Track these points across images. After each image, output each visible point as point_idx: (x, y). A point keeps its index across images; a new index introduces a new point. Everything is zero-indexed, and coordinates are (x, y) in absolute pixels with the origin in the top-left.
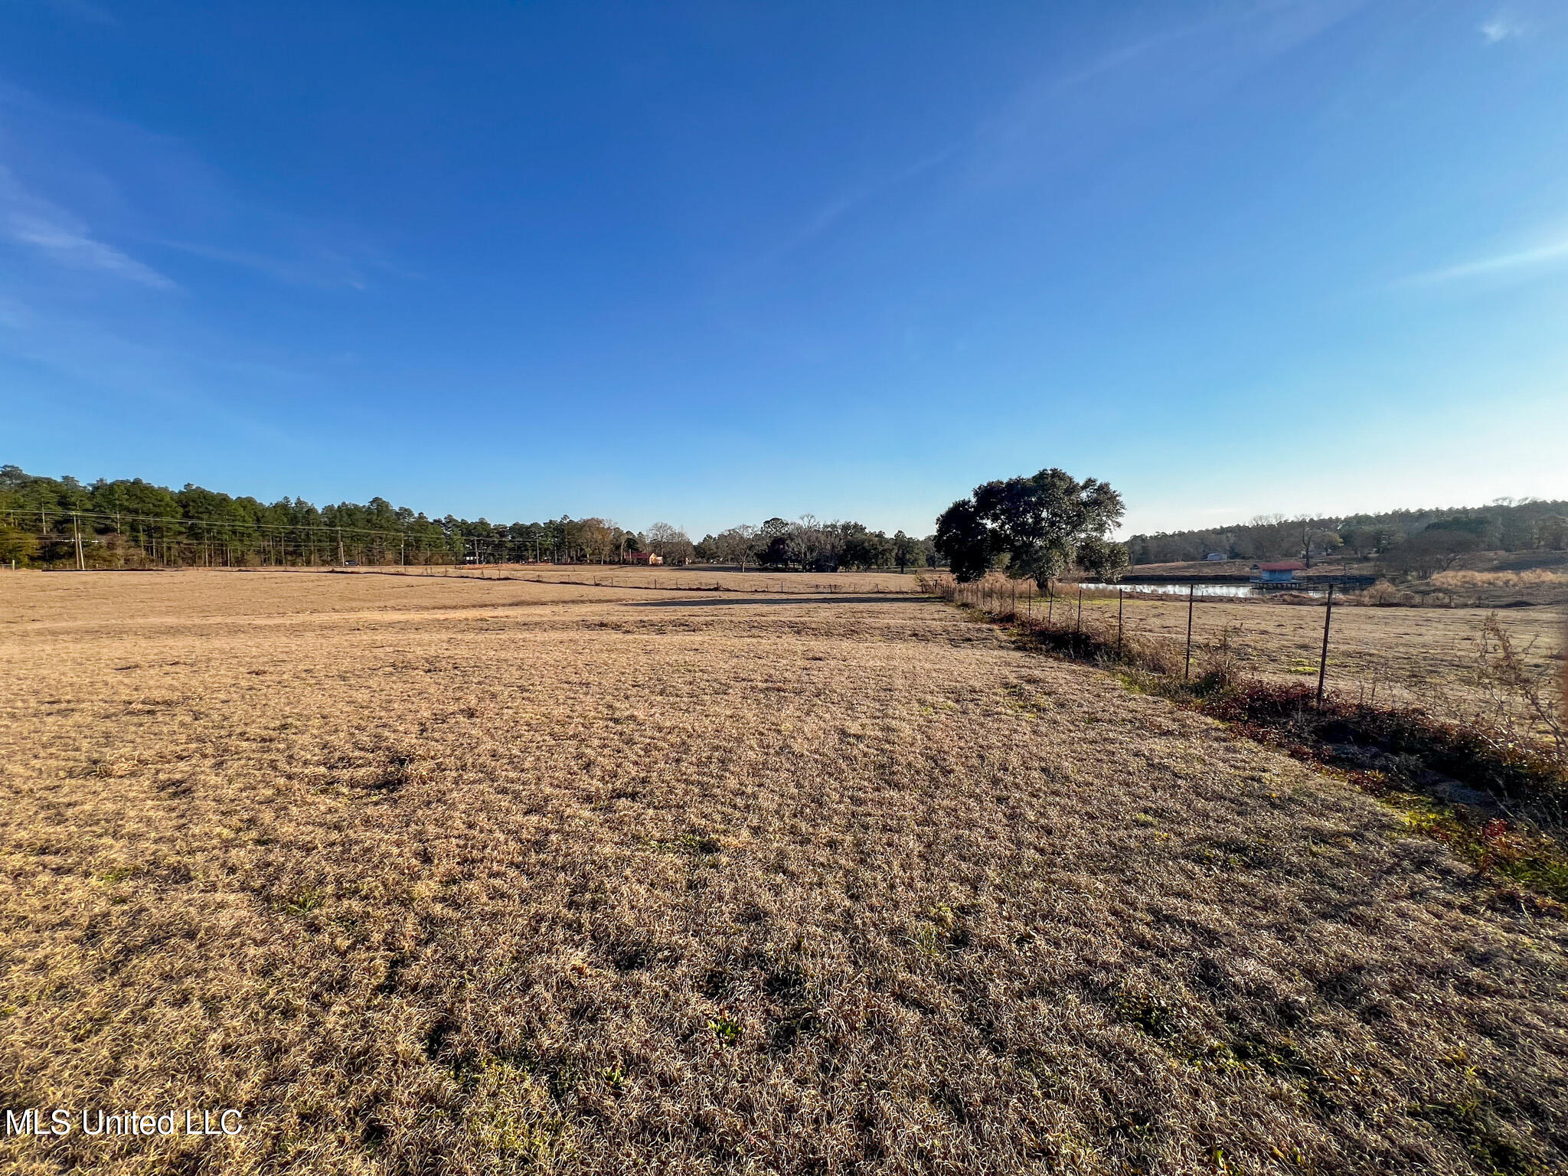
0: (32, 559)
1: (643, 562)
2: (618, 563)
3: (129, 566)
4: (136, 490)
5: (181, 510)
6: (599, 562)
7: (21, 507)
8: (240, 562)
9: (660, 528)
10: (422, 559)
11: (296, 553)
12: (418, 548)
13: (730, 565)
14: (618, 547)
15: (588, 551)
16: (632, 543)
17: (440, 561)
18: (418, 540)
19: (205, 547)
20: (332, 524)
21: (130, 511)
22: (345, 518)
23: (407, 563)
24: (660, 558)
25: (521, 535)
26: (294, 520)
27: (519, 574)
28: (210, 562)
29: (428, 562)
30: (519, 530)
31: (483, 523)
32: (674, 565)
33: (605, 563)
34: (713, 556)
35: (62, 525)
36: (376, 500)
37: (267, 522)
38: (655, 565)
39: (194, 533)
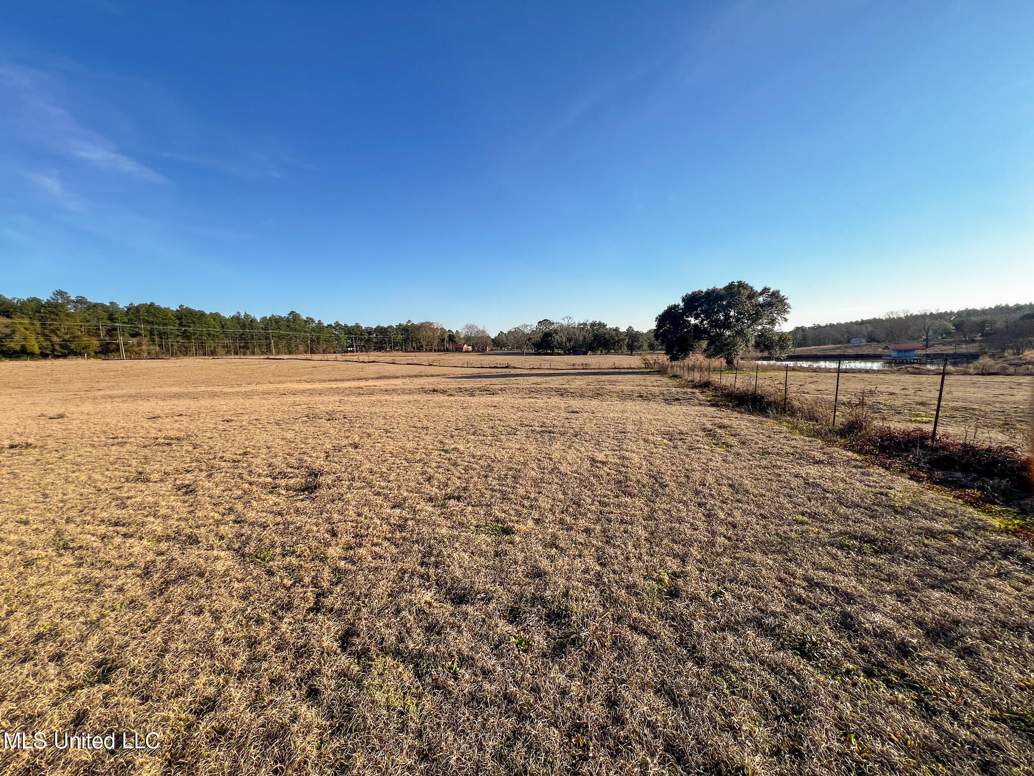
0: (96, 353)
1: (459, 350)
2: (444, 351)
3: (151, 356)
4: (151, 309)
5: (178, 322)
6: (431, 351)
7: (88, 321)
8: (213, 353)
9: (469, 327)
10: (321, 350)
11: (246, 347)
12: (318, 343)
13: (516, 351)
14: (443, 341)
15: (424, 343)
16: (452, 338)
17: (332, 351)
18: (318, 338)
19: (193, 344)
20: (266, 329)
21: (148, 322)
22: (274, 325)
23: (312, 352)
24: (470, 347)
25: (381, 333)
26: (244, 326)
27: (381, 359)
28: (196, 354)
29: (324, 352)
30: (381, 330)
31: (357, 326)
32: (479, 351)
33: (435, 351)
34: (505, 345)
35: (111, 332)
36: (292, 313)
37: (228, 328)
38: (467, 352)
39: (186, 336)
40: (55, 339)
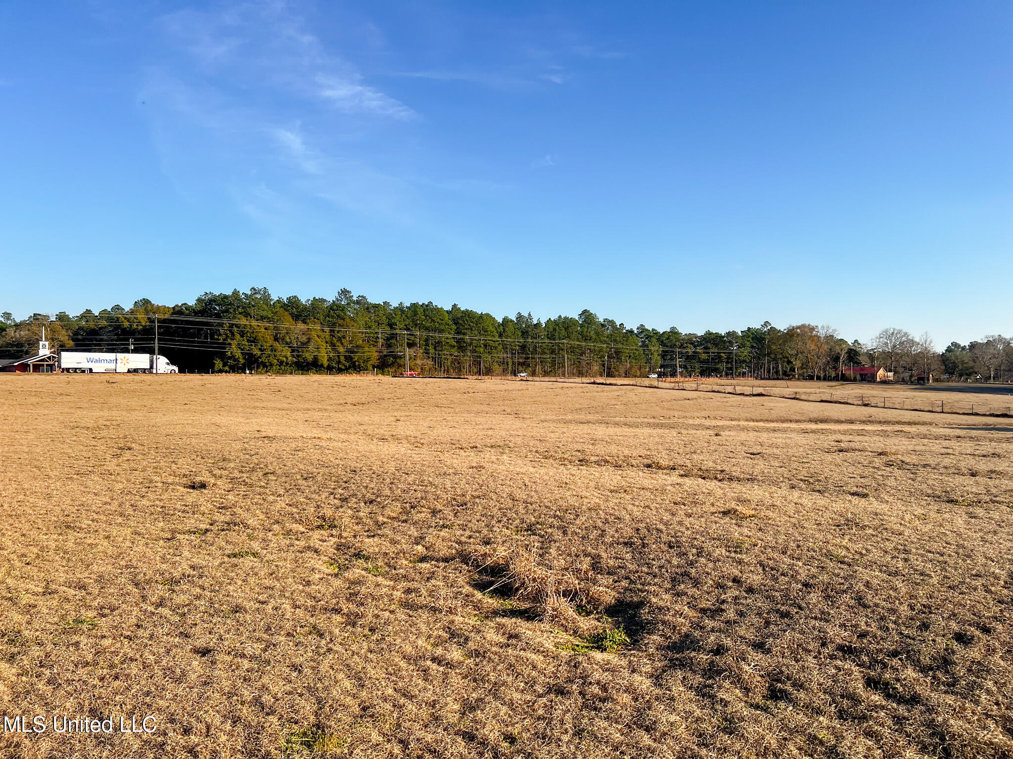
0: (374, 367)
1: (868, 378)
2: (836, 379)
3: (424, 373)
4: (428, 310)
5: (454, 327)
6: (811, 378)
7: (370, 327)
8: (489, 372)
9: (889, 335)
10: (622, 371)
11: (525, 365)
12: (619, 359)
13: (991, 384)
14: (836, 359)
15: (797, 364)
16: (853, 354)
17: (638, 373)
18: (618, 352)
19: (467, 359)
20: (551, 337)
21: (427, 329)
22: (563, 332)
23: (610, 375)
24: (891, 374)
26: (525, 334)
28: (470, 372)
29: (627, 375)
32: (912, 383)
33: (819, 378)
34: (967, 373)
35: (390, 339)
36: (585, 312)
37: (507, 337)
38: (884, 382)
39: (461, 346)
40: (341, 349)
